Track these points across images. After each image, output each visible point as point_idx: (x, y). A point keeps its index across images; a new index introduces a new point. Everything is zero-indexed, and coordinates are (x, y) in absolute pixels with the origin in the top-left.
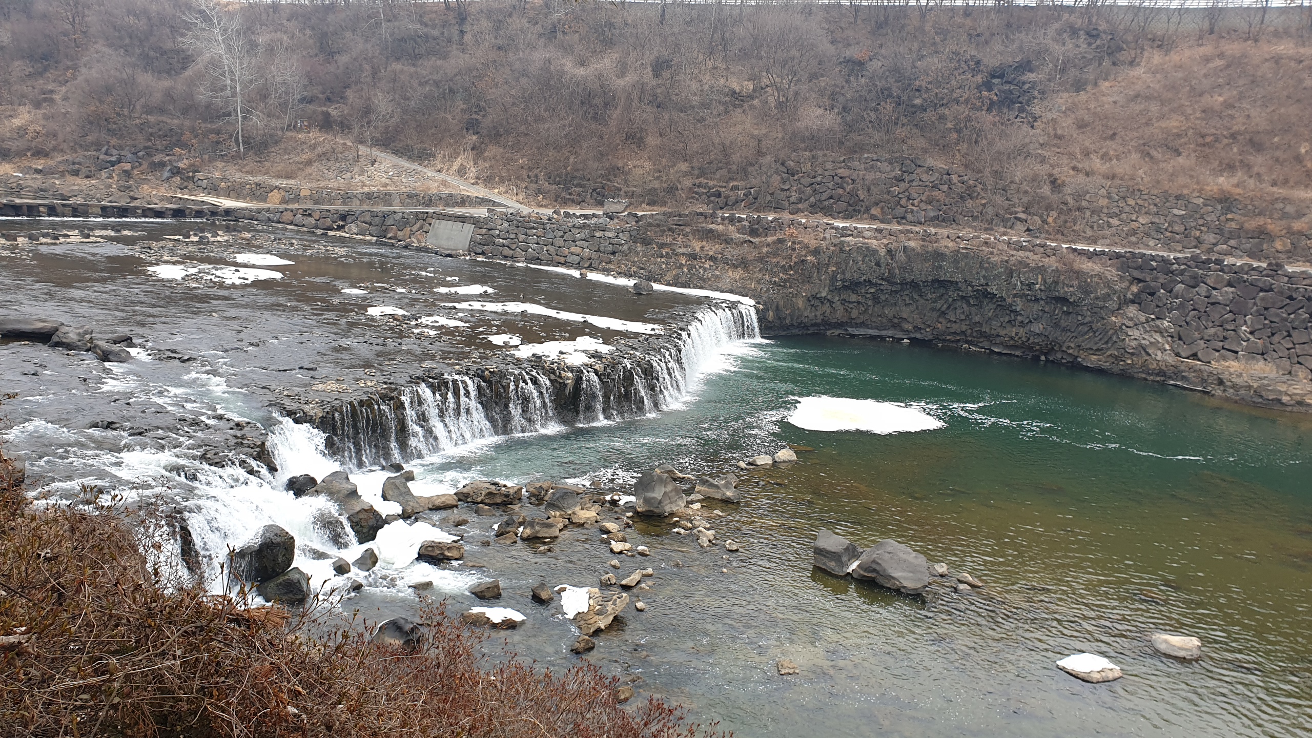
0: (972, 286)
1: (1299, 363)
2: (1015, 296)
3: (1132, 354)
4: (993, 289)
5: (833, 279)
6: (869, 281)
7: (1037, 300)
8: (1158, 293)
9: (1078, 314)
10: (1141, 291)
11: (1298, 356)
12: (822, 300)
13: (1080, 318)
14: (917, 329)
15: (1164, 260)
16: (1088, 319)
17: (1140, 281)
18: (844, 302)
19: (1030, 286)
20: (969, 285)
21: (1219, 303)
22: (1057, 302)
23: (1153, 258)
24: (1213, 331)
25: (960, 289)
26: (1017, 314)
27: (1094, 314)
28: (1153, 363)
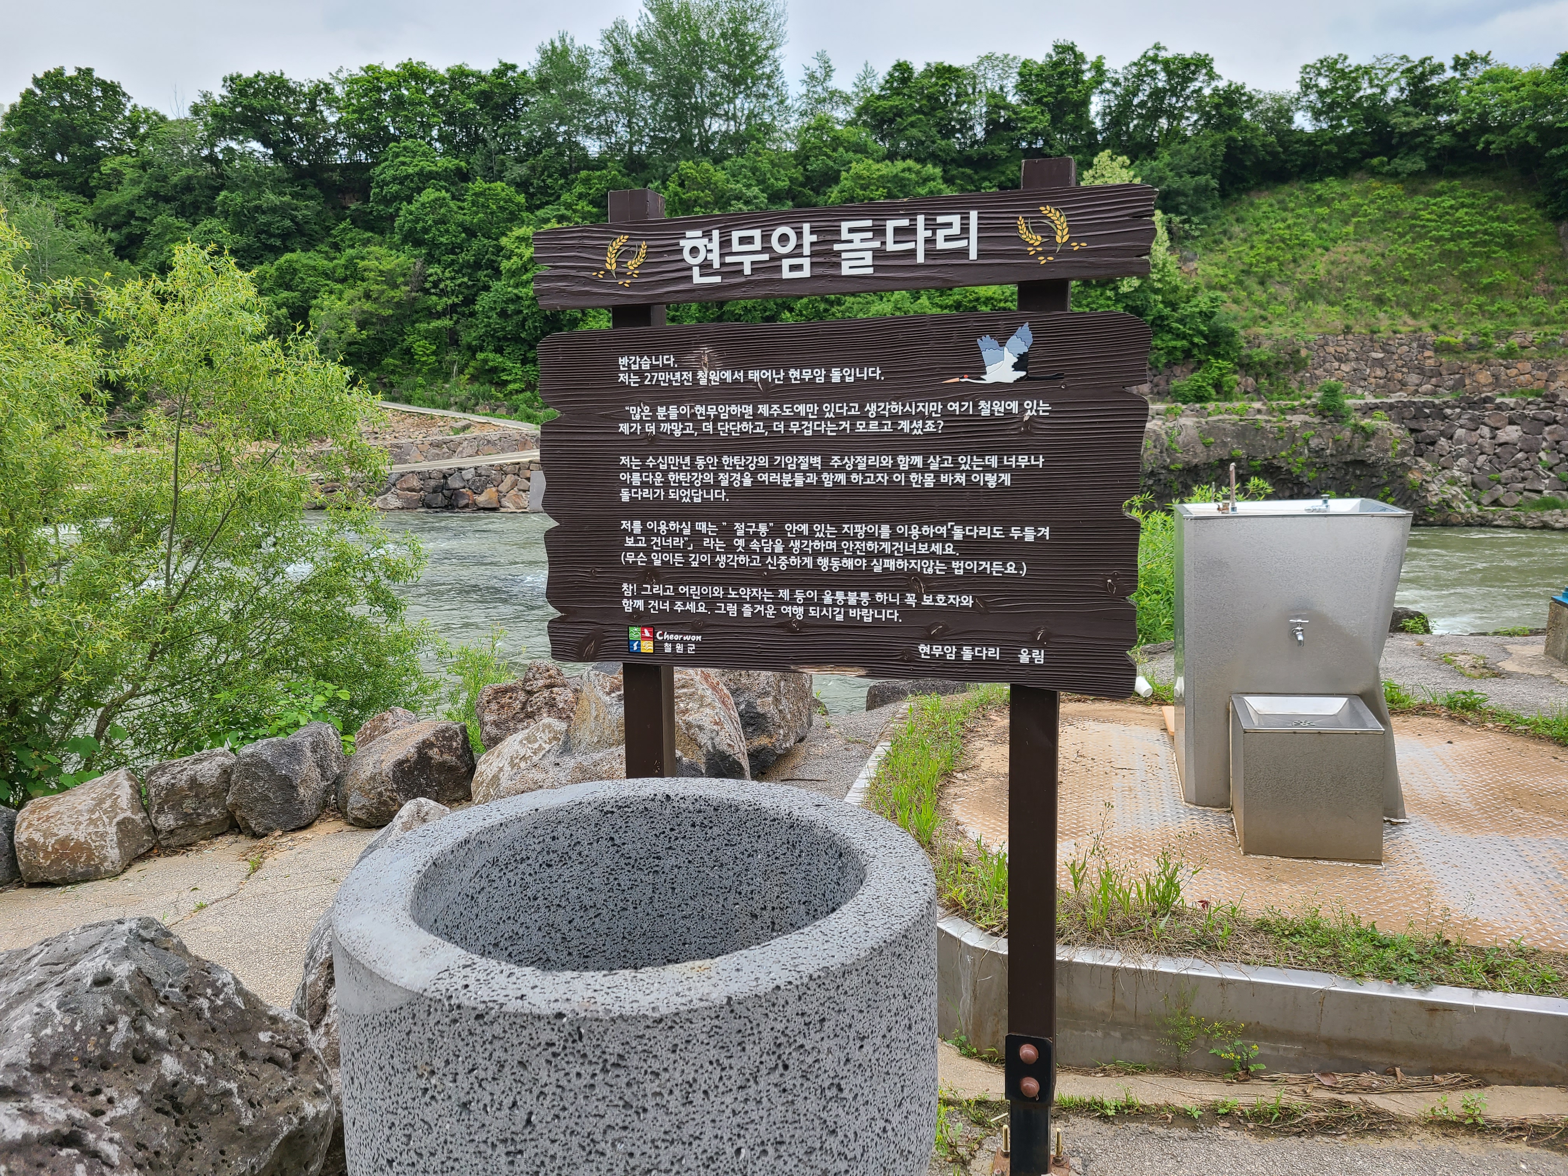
2: (1302, 466)
3: (1434, 511)
4: (1281, 463)
7: (1326, 467)
8: (1439, 443)
9: (1372, 476)
10: (1418, 442)
13: (1375, 480)
15: (1435, 406)
16: (1385, 480)
17: (1415, 431)
19: (1321, 451)
21: (1506, 443)
22: (1348, 468)
23: (1425, 405)
24: (1507, 473)
25: (1241, 467)
26: (1302, 485)
27: (1391, 473)
28: (1457, 517)
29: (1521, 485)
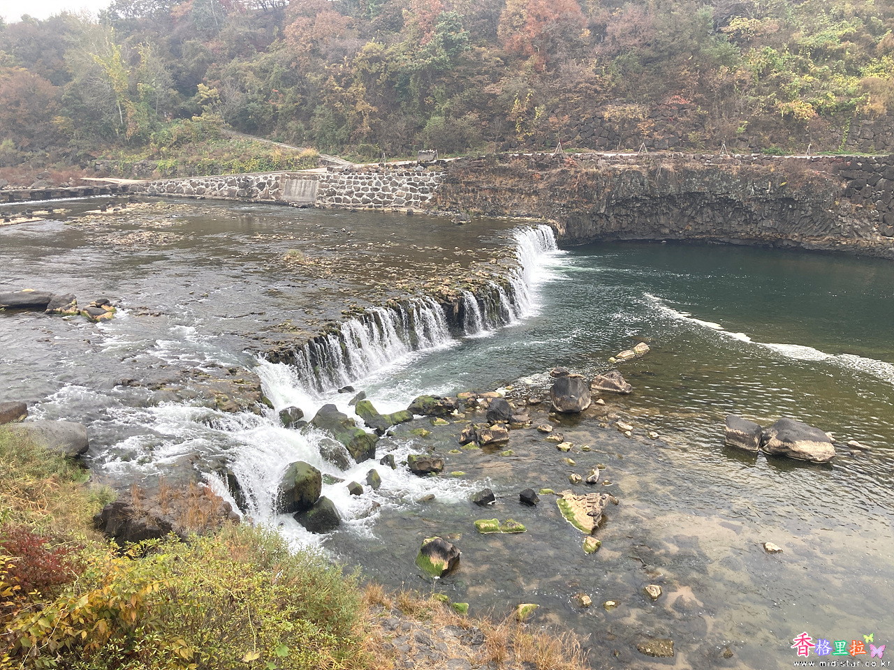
0: (716, 195)
2: (749, 200)
3: (846, 237)
4: (733, 196)
5: (609, 199)
6: (636, 198)
7: (767, 201)
8: (864, 188)
9: (801, 210)
10: (849, 188)
12: (600, 216)
13: (803, 212)
14: (672, 231)
15: (867, 161)
16: (810, 213)
17: (848, 179)
18: (616, 216)
19: (762, 191)
20: (713, 194)
22: (784, 203)
23: (859, 160)
25: (706, 198)
26: (751, 214)
27: (814, 208)
28: (864, 243)
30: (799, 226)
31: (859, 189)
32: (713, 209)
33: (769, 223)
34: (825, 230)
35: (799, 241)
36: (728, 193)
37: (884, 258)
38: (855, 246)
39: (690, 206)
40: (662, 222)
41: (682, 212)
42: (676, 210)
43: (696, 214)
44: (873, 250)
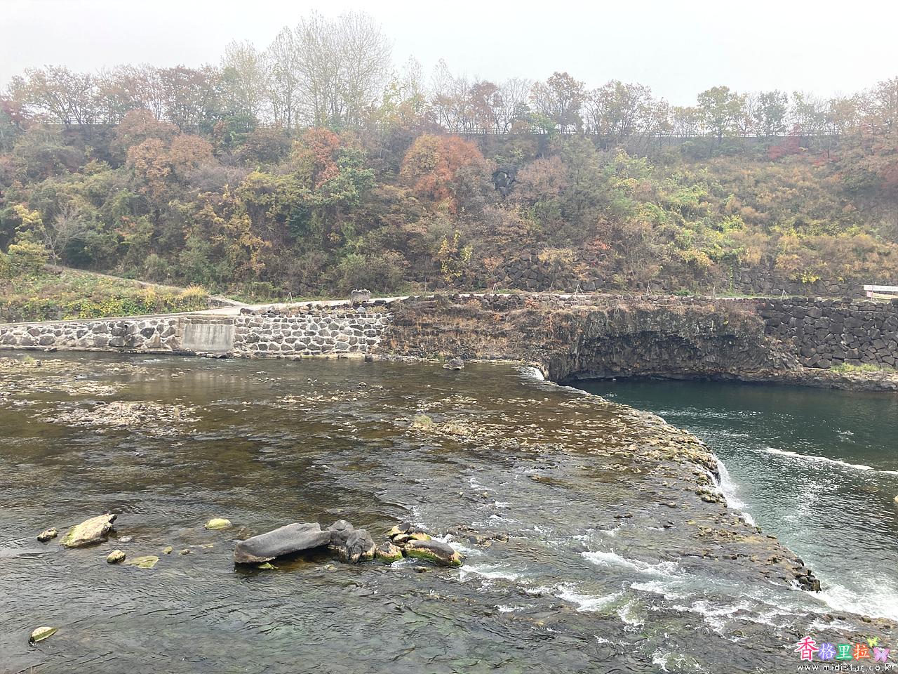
0: (666, 334)
1: (883, 361)
2: (695, 337)
3: (778, 369)
4: (682, 335)
5: (581, 339)
6: (599, 338)
7: (710, 339)
8: (780, 325)
9: (740, 345)
11: (881, 357)
13: (741, 348)
14: (622, 369)
15: (777, 302)
16: (747, 348)
17: (766, 318)
19: (707, 328)
20: (664, 333)
21: (821, 328)
22: (724, 340)
23: (771, 302)
24: (823, 347)
25: (658, 337)
26: (696, 350)
27: (750, 344)
28: (792, 374)
29: (830, 355)
30: (737, 360)
31: (776, 326)
32: (660, 347)
33: (712, 359)
34: (760, 364)
35: (736, 374)
36: (678, 331)
37: (809, 386)
38: (785, 376)
39: (641, 345)
40: (615, 360)
41: (633, 351)
42: (628, 349)
43: (645, 352)
44: (799, 379)
